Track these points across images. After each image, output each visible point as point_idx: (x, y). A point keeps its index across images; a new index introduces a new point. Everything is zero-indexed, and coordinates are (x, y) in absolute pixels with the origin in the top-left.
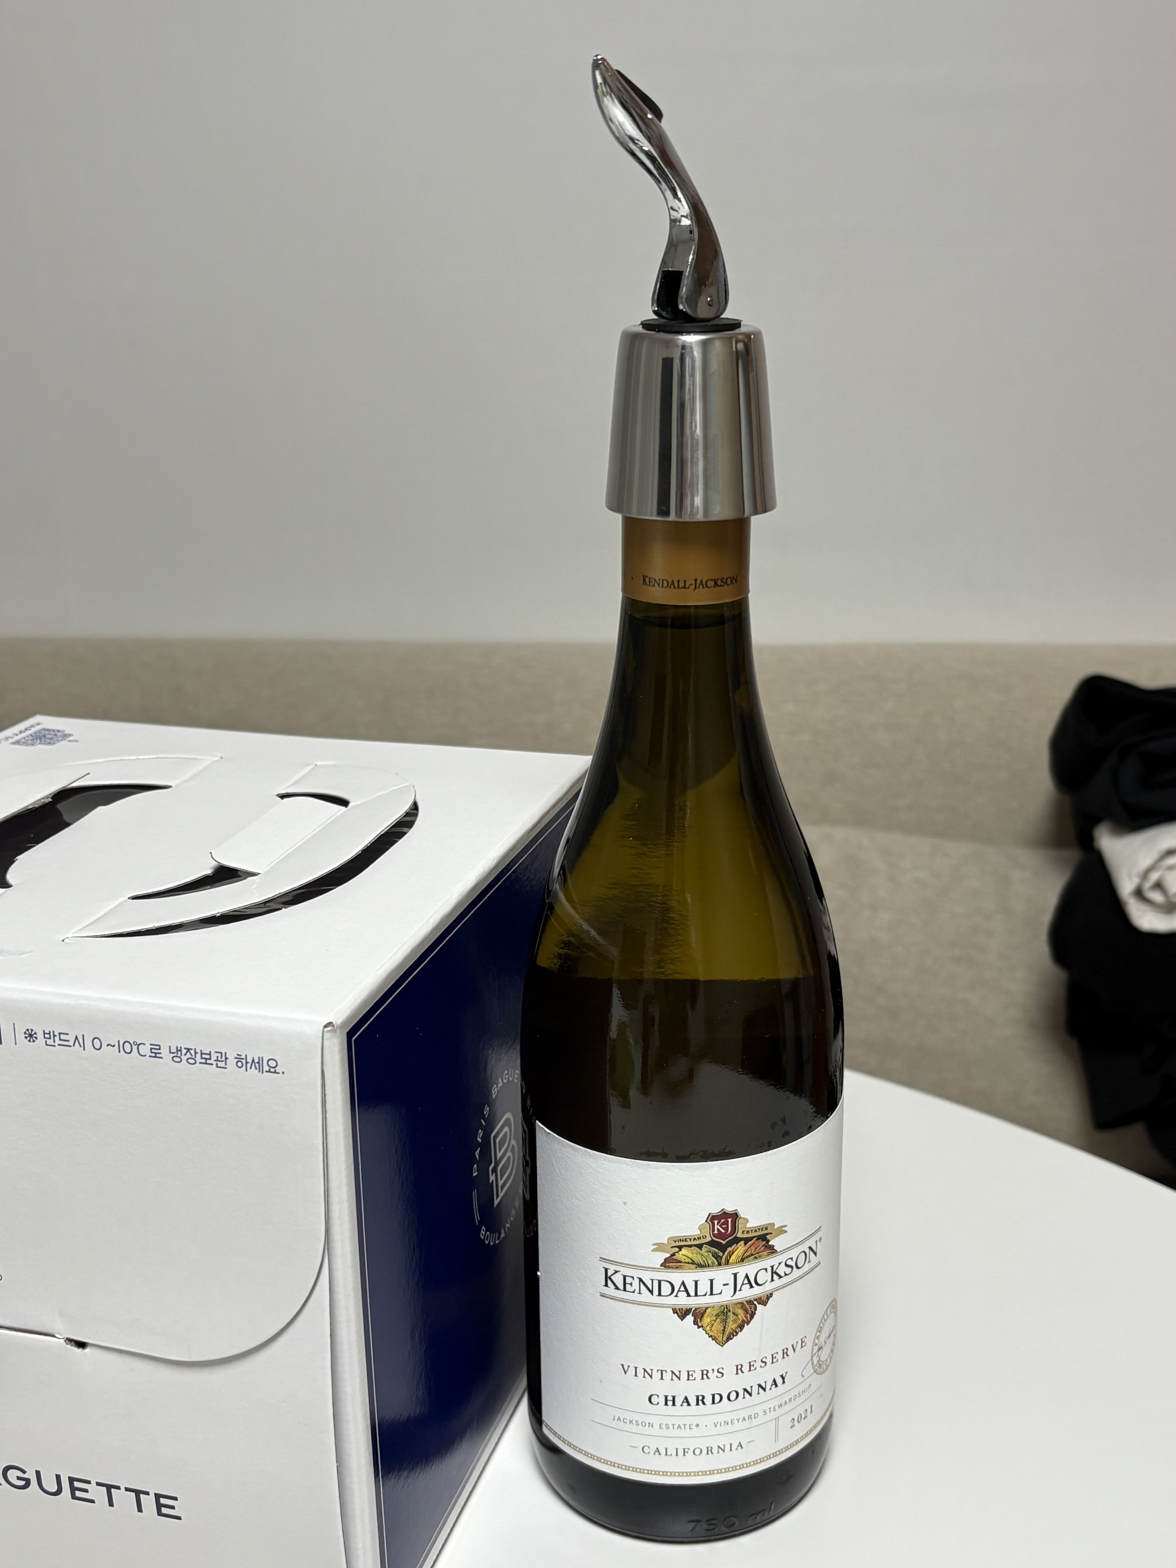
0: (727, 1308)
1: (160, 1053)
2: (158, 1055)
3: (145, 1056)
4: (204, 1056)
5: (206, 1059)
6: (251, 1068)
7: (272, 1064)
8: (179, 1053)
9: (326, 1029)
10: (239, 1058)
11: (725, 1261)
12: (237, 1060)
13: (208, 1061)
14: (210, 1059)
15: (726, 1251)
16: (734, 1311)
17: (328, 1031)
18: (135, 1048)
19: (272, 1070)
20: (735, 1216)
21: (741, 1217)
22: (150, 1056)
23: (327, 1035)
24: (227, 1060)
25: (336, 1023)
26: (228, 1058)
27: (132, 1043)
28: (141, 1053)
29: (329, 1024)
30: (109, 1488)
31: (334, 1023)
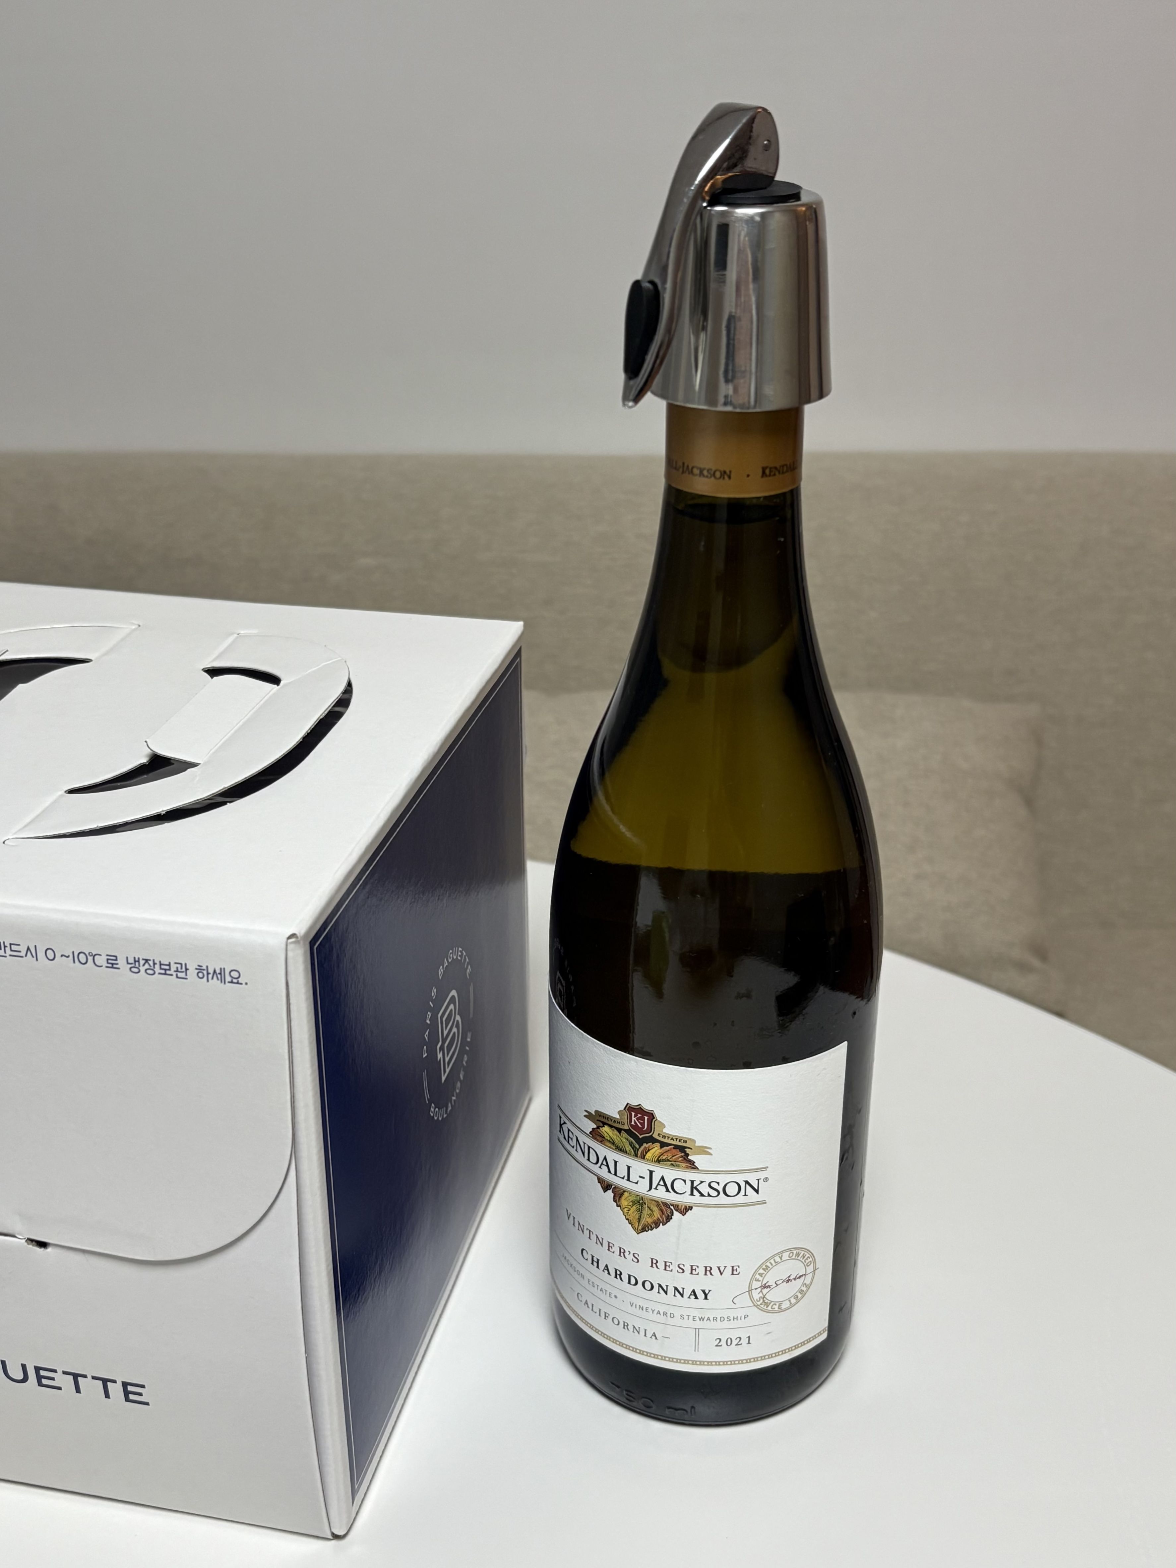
0: (642, 1200)
1: (117, 964)
2: (115, 966)
3: (101, 966)
4: (163, 967)
5: (165, 970)
6: (212, 978)
7: (234, 974)
8: (137, 963)
9: (290, 941)
10: (200, 969)
11: (641, 1154)
12: (198, 971)
13: (168, 972)
14: (170, 970)
15: (642, 1145)
16: (649, 1206)
17: (292, 943)
18: (90, 959)
19: (235, 981)
20: (651, 1116)
21: (657, 1120)
22: (107, 967)
23: (290, 947)
24: (188, 971)
25: (300, 934)
26: (188, 969)
27: (87, 953)
28: (97, 963)
29: (293, 936)
30: (76, 1376)
31: (298, 935)
